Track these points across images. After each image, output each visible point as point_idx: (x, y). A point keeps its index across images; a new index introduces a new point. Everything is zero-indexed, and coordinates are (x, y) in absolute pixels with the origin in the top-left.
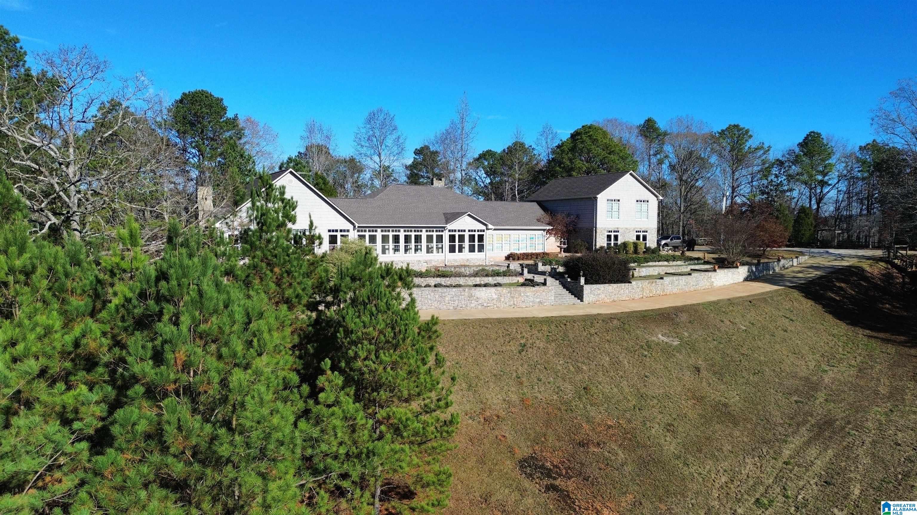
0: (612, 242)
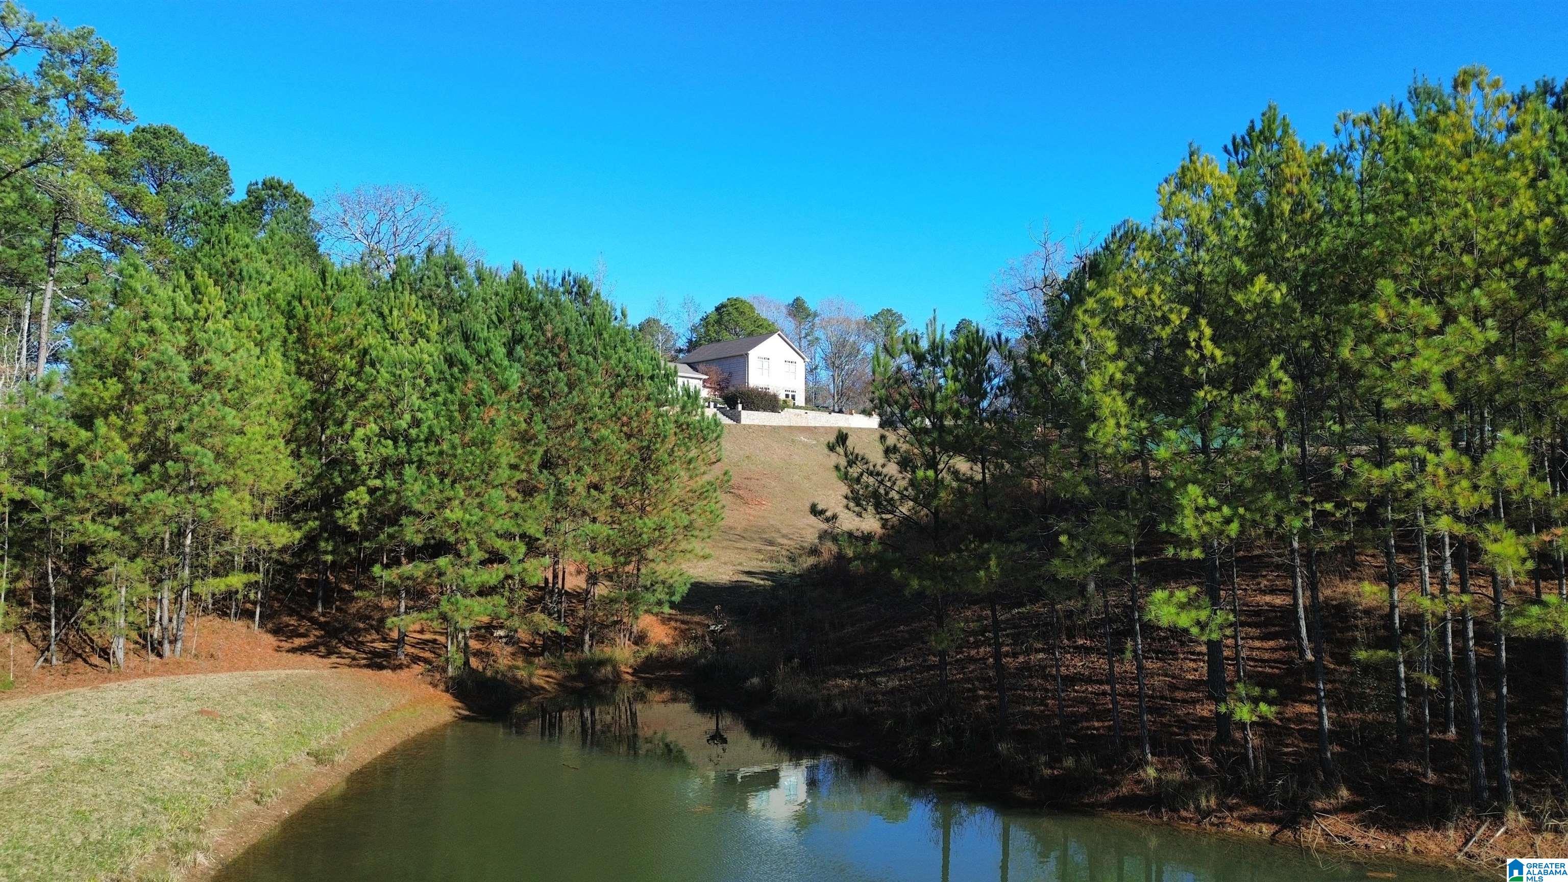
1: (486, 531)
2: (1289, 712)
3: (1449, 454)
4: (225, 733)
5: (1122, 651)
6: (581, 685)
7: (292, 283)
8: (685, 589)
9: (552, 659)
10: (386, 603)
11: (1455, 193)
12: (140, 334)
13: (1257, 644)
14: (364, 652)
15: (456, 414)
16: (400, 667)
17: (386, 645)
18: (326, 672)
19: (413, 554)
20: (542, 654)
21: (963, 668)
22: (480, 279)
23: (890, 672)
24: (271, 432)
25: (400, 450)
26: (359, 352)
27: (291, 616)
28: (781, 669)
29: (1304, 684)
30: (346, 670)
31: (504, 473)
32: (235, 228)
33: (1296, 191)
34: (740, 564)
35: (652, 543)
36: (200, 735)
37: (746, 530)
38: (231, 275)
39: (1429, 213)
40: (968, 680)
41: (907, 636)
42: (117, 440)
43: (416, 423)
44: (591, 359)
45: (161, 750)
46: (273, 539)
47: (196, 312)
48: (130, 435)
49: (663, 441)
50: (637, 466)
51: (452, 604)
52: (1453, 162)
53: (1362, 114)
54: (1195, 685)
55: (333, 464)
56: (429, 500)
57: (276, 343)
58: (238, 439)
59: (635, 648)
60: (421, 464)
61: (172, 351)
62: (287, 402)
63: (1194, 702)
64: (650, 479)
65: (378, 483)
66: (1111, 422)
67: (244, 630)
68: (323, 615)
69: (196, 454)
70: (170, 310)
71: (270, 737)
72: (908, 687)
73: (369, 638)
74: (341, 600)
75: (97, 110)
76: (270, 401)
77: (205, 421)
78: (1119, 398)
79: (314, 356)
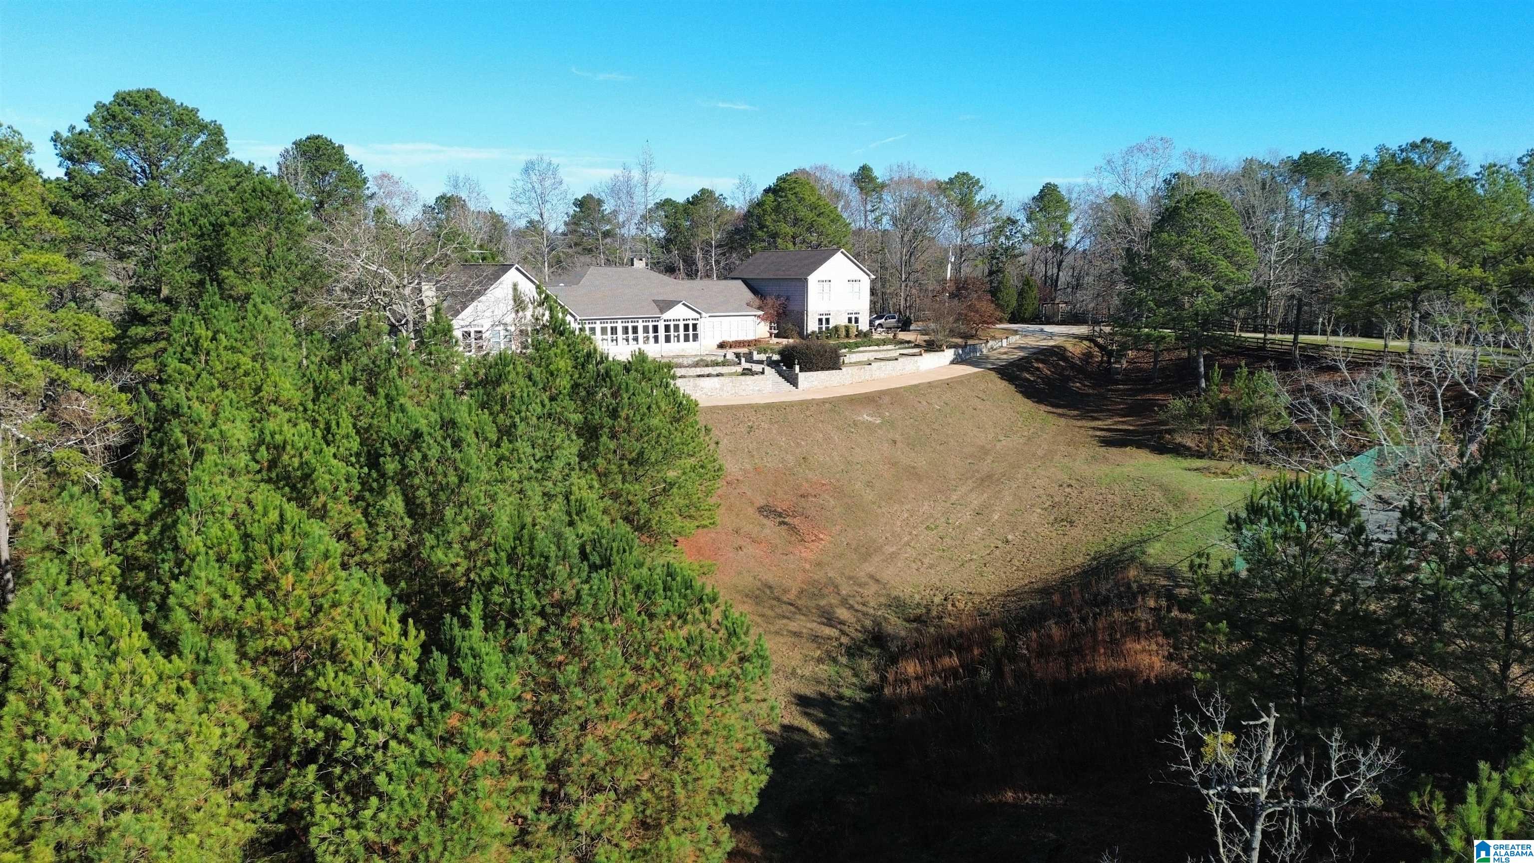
0: (824, 326)
37: (802, 593)
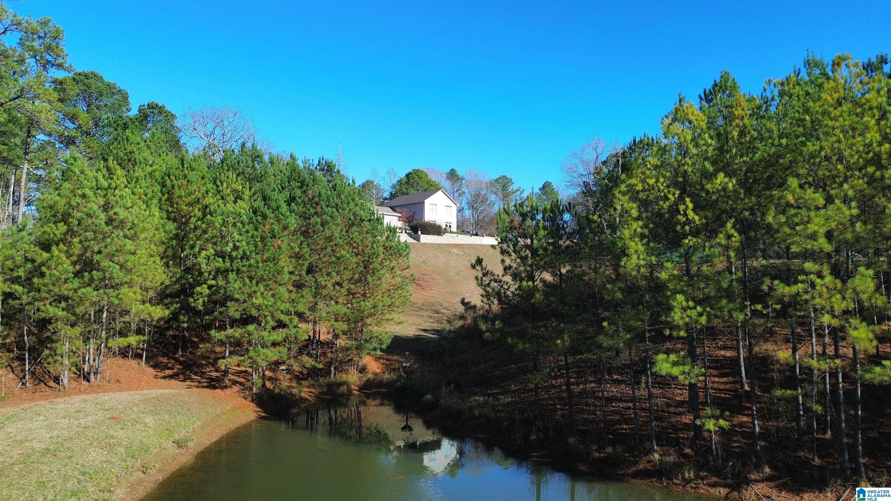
0: (433, 223)
1: (276, 310)
2: (735, 421)
3: (829, 279)
4: (125, 430)
5: (639, 383)
6: (329, 397)
7: (164, 165)
8: (389, 341)
9: (312, 382)
10: (218, 349)
11: (833, 128)
12: (78, 197)
13: (717, 379)
14: (205, 378)
15: (259, 243)
16: (226, 387)
17: (218, 374)
18: (184, 391)
19: (234, 323)
20: (306, 379)
21: (548, 391)
22: (272, 163)
23: (506, 393)
24: (152, 253)
25: (226, 264)
26: (203, 206)
27: (163, 357)
28: (444, 391)
29: (744, 404)
30: (195, 389)
31: (286, 276)
32: (132, 132)
33: (741, 124)
34: (420, 325)
35: (371, 315)
36: (112, 432)
37: (423, 305)
38: (129, 160)
39: (818, 139)
40: (551, 399)
41: (516, 371)
42: (64, 259)
43: (236, 248)
44: (335, 210)
45: (89, 442)
46: (153, 314)
47: (110, 184)
48: (71, 255)
49: (377, 257)
50: (361, 271)
51: (256, 352)
52: (831, 109)
53: (779, 80)
54: (681, 404)
55: (187, 270)
56: (243, 293)
57: (155, 201)
58: (132, 257)
59: (360, 375)
60: (238, 271)
61: (95, 207)
62: (162, 235)
63: (681, 414)
64: (370, 279)
65: (213, 282)
66: (635, 257)
67: (137, 366)
68: (182, 356)
69: (109, 267)
70: (94, 183)
71: (152, 432)
72: (517, 402)
73: (208, 370)
74: (192, 347)
75: (53, 65)
76: (152, 235)
77: (114, 247)
78: (639, 243)
79: (177, 209)
